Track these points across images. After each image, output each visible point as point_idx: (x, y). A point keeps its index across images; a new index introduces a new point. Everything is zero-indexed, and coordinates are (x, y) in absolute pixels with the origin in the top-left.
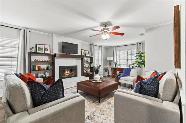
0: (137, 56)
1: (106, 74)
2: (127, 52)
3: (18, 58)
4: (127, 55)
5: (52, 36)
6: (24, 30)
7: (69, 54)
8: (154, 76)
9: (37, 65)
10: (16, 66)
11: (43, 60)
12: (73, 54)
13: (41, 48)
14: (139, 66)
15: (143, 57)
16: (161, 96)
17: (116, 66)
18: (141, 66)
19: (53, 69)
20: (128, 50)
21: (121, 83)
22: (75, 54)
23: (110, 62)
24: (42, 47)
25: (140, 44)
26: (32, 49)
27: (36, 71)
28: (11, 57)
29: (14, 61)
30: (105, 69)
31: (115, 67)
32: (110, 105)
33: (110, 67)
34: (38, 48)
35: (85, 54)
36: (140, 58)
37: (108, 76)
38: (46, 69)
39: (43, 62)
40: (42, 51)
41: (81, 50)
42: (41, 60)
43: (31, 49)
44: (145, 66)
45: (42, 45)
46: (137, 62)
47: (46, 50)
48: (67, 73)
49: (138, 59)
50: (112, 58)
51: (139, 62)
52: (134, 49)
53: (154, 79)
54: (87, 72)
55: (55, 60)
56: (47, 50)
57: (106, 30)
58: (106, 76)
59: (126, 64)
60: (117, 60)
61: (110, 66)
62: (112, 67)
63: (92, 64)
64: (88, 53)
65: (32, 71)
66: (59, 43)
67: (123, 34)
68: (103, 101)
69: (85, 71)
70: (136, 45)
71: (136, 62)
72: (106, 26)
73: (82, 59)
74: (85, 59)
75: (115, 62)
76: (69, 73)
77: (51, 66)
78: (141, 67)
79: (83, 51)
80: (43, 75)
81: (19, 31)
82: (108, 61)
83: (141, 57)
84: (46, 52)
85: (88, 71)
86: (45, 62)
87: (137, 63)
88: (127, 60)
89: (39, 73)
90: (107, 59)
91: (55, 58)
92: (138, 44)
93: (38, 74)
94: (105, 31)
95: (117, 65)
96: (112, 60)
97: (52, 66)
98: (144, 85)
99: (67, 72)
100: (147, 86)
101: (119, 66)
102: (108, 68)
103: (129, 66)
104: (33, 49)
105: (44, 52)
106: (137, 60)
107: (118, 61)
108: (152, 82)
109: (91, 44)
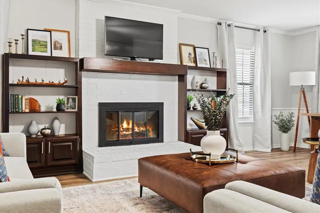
1: (286, 141)
7: (133, 58)
9: (27, 97)
11: (46, 81)
12: (147, 61)
13: (40, 42)
19: (76, 110)
22: (153, 59)
24: (44, 37)
26: (13, 45)
27: (22, 113)
30: (282, 120)
34: (34, 41)
35: (195, 62)
37: (294, 150)
38: (54, 109)
40: (43, 49)
41: (180, 45)
42: (39, 81)
43: (10, 46)
45: (45, 30)
47: (56, 48)
48: (127, 129)
56: (61, 48)
58: (285, 147)
61: (304, 107)
62: (313, 111)
65: (12, 113)
73: (182, 78)
74: (195, 79)
76: (133, 129)
77: (71, 100)
79: (187, 51)
80: (45, 129)
84: (56, 54)
86: (51, 85)
89: (34, 122)
91: (83, 73)
93: (30, 124)
96: (314, 83)
97: (74, 100)
99: (125, 125)
102: (295, 119)
104: (16, 44)
105: (49, 54)
109: (220, 24)
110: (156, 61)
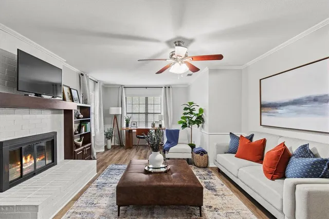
1: (110, 143)
2: (147, 99)
4: (147, 104)
17: (127, 125)
20: (147, 96)
23: (116, 117)
35: (72, 99)
41: (63, 86)
50: (120, 108)
52: (158, 95)
59: (144, 120)
60: (127, 114)
63: (88, 125)
70: (163, 89)
82: (111, 116)
88: (147, 113)
90: (109, 111)
92: (166, 87)
95: (130, 123)
96: (120, 113)
101: (134, 124)
103: (153, 125)
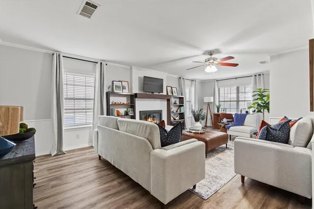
0: (256, 95)
1: (203, 123)
3: (94, 99)
4: (238, 92)
5: (131, 69)
6: (101, 63)
7: (152, 93)
8: (284, 121)
9: (116, 109)
10: (93, 110)
11: (122, 103)
12: (157, 93)
13: (118, 86)
14: (259, 111)
15: (266, 96)
16: (292, 142)
17: (218, 111)
18: (262, 110)
19: (133, 114)
20: (238, 86)
21: (230, 136)
23: (209, 104)
24: (119, 84)
25: (260, 75)
28: (85, 99)
29: (90, 104)
31: (216, 112)
32: (221, 161)
33: (209, 112)
34: (116, 86)
35: (172, 93)
36: (261, 99)
37: (206, 127)
38: (123, 114)
39: (122, 104)
40: (119, 89)
41: (167, 86)
42: (119, 103)
43: (108, 88)
44: (268, 110)
45: (119, 81)
46: (256, 105)
49: (257, 99)
50: (212, 98)
51: (259, 105)
52: (248, 84)
53: (284, 125)
54: (175, 119)
55: (136, 102)
56: (126, 88)
57: (212, 61)
59: (236, 107)
60: (219, 101)
61: (209, 110)
62: (212, 112)
63: (182, 108)
64: (176, 92)
66: (139, 78)
67: (236, 65)
68: (210, 157)
69: (172, 119)
70: (253, 78)
71: (254, 104)
72: (211, 55)
73: (168, 100)
74: (173, 100)
75: (217, 104)
78: (261, 112)
79: (169, 89)
81: (95, 65)
82: (205, 103)
83: (262, 96)
85: (177, 118)
86: (123, 104)
87: (256, 107)
88: (238, 101)
90: (203, 100)
91: (136, 99)
92: (256, 76)
94: (210, 61)
95: (220, 109)
96: (212, 101)
97: (132, 110)
98: (272, 131)
100: (275, 131)
101: (224, 110)
102: (206, 115)
103: (241, 111)
104: (110, 87)
105: (121, 92)
106: (257, 101)
107: (222, 103)
108: (281, 127)
109: (180, 78)
110: (161, 94)
